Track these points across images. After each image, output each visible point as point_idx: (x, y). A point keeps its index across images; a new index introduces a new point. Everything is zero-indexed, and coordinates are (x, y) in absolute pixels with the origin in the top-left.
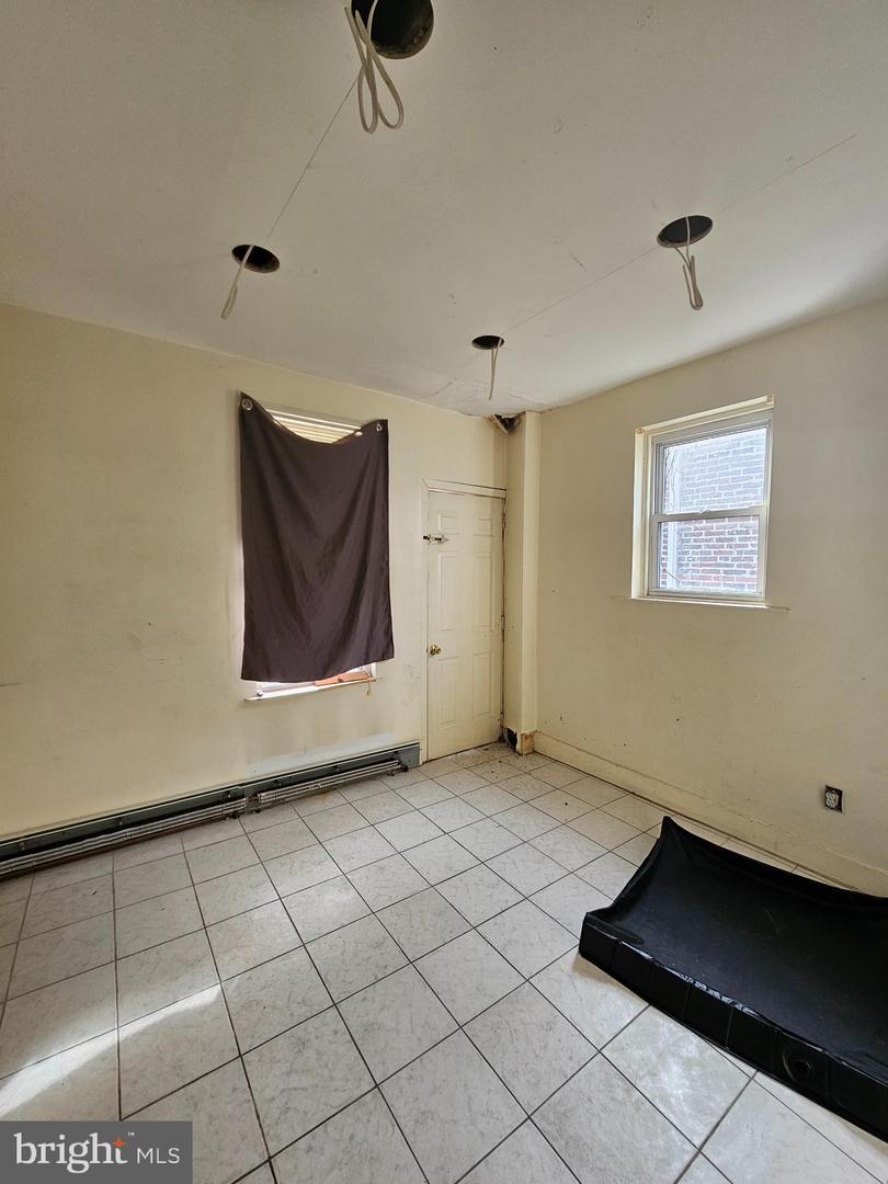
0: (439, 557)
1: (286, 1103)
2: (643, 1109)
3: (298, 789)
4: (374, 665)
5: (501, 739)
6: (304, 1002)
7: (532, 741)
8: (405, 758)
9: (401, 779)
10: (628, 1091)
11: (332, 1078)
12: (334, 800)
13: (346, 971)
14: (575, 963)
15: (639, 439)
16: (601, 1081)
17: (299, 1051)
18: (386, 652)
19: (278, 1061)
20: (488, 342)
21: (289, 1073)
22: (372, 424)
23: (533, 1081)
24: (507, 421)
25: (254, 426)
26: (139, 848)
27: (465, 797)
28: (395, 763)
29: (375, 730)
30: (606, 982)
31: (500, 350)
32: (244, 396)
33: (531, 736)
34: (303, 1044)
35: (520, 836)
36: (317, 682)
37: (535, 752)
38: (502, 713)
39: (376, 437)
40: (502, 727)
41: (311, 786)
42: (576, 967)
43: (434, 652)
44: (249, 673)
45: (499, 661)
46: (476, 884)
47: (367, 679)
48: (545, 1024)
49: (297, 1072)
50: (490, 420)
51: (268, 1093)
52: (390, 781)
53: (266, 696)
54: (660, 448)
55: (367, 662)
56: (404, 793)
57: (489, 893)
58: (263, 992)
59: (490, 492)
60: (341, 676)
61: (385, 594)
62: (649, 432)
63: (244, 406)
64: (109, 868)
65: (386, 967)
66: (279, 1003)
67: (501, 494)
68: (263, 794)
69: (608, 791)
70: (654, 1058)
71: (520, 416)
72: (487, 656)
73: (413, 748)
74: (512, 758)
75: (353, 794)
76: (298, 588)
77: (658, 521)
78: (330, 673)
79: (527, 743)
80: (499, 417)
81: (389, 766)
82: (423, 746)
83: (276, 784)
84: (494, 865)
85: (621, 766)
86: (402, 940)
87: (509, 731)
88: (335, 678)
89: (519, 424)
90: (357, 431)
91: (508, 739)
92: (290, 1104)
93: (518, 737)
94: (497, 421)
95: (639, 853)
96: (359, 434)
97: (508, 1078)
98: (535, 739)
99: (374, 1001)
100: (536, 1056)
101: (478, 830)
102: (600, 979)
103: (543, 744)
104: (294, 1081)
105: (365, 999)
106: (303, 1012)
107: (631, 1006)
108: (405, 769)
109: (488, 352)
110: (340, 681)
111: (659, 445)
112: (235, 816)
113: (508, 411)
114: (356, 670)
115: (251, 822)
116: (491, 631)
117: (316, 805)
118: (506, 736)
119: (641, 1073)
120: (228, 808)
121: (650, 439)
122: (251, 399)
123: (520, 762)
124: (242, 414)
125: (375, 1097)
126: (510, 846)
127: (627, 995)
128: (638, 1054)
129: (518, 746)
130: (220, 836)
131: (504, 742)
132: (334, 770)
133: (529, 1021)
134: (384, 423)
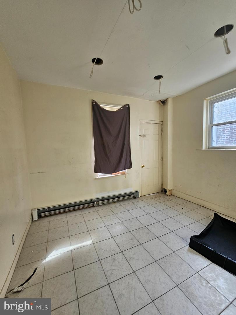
0: (144, 141)
1: (112, 272)
2: (212, 289)
3: (108, 201)
4: (127, 170)
5: (162, 191)
6: (114, 250)
7: (171, 192)
8: (135, 195)
9: (134, 200)
10: (207, 284)
11: (122, 268)
12: (117, 204)
13: (124, 244)
14: (188, 249)
15: (205, 102)
16: (198, 280)
17: (114, 261)
18: (130, 167)
19: (109, 263)
20: (158, 77)
21: (112, 266)
22: (125, 105)
23: (178, 277)
24: (163, 102)
25: (96, 108)
26: (72, 213)
27: (152, 205)
28: (133, 196)
29: (127, 187)
30: (199, 255)
31: (162, 79)
32: (93, 101)
33: (171, 190)
34: (114, 260)
35: (169, 216)
36: (112, 174)
37: (172, 195)
38: (162, 184)
39: (126, 109)
40: (162, 188)
41: (112, 201)
42: (188, 250)
43: (143, 167)
44: (96, 171)
45: (161, 169)
46: (157, 227)
47: (125, 173)
48: (180, 263)
49: (113, 266)
50: (158, 102)
51: (107, 269)
52: (132, 200)
53: (100, 177)
54: (212, 104)
55: (125, 169)
56: (135, 203)
57: (161, 229)
58: (104, 247)
59: (158, 122)
60: (118, 173)
61: (129, 151)
62: (208, 100)
63: (93, 103)
64: (66, 216)
65: (134, 244)
66: (108, 250)
67: (161, 123)
68: (100, 202)
69: (195, 206)
70: (215, 276)
71: (167, 100)
72: (158, 168)
73: (138, 192)
74: (165, 196)
75: (122, 203)
76: (107, 149)
77: (211, 126)
78: (115, 172)
79: (169, 192)
80: (160, 101)
81: (131, 197)
82: (140, 192)
83: (103, 199)
84: (162, 222)
85: (199, 199)
86: (138, 239)
87: (164, 189)
88: (117, 173)
89: (166, 102)
90: (121, 108)
91: (164, 191)
92: (113, 273)
93: (167, 190)
94: (160, 102)
95: (206, 223)
96: (122, 108)
97: (170, 275)
98: (172, 191)
99: (131, 252)
100: (178, 271)
101: (157, 214)
102: (196, 254)
103: (174, 193)
104: (113, 268)
105: (129, 251)
106: (114, 252)
107: (207, 262)
108: (135, 198)
109: (159, 80)
110: (118, 174)
111: (211, 103)
112: (93, 206)
113: (163, 98)
114: (122, 171)
115: (97, 208)
116: (159, 161)
117: (113, 205)
118: (163, 190)
119: (211, 280)
120: (92, 204)
121: (209, 102)
122: (95, 101)
123: (168, 197)
124: (93, 105)
125: (134, 274)
126: (166, 218)
127: (206, 259)
128: (210, 275)
129: (167, 193)
130: (91, 211)
131: (163, 192)
132: (117, 197)
133: (175, 262)
134: (128, 105)
